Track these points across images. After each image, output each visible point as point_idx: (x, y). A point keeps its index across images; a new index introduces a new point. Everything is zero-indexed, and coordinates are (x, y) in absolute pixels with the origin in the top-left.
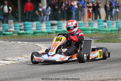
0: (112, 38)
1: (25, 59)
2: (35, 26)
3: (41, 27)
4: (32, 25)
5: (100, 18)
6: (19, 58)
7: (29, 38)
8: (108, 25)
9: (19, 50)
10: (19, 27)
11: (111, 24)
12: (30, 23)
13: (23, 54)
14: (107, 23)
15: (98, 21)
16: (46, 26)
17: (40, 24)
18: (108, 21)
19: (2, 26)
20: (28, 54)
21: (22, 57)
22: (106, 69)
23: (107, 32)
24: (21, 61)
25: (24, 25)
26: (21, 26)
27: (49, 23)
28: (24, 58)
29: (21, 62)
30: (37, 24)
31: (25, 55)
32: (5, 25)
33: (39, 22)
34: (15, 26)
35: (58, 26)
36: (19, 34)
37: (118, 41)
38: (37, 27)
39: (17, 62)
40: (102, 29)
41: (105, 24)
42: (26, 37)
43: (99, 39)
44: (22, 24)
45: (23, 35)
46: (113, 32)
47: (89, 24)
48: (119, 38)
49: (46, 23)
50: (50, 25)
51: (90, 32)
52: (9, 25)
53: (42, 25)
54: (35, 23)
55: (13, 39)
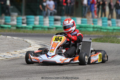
0: (112, 37)
1: (12, 56)
2: (38, 20)
3: (44, 21)
4: (35, 19)
5: (105, 16)
6: (5, 54)
7: (27, 32)
8: (112, 24)
9: (7, 46)
10: (21, 21)
11: (115, 22)
12: (33, 17)
13: (10, 50)
14: (112, 21)
15: (103, 19)
16: (50, 21)
17: (43, 18)
18: (112, 20)
19: (4, 18)
20: (16, 50)
21: (8, 54)
22: (96, 71)
23: (109, 31)
24: (7, 57)
25: (27, 18)
26: (23, 20)
27: (52, 18)
28: (10, 54)
29: (7, 59)
30: (40, 18)
31: (12, 51)
32: (8, 17)
33: (42, 17)
34: (17, 19)
35: (61, 22)
36: (17, 28)
37: (116, 41)
38: (40, 21)
39: (3, 58)
40: (104, 27)
41: (110, 22)
42: (24, 32)
43: (97, 38)
44: (24, 17)
45: (21, 30)
46: (115, 31)
47: (93, 21)
48: (118, 38)
49: (49, 18)
50: (53, 20)
51: (92, 29)
52: (12, 18)
53: (45, 19)
54: (38, 17)
55: (9, 33)
